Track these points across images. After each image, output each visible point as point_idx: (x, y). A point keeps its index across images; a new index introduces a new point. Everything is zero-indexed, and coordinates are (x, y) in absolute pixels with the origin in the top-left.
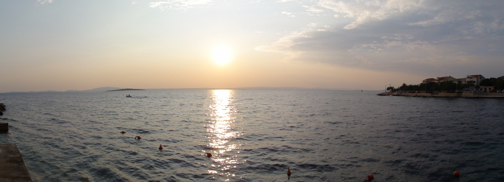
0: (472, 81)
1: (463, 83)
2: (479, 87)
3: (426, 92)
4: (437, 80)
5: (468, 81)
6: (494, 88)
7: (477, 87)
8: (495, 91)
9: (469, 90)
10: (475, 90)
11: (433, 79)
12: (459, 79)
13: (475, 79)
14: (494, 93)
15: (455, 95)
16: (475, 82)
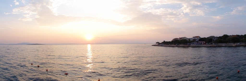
0: (195, 39)
1: (191, 40)
2: (198, 42)
3: (174, 45)
4: (179, 39)
5: (193, 39)
6: (205, 42)
7: (197, 42)
8: (205, 44)
9: (194, 43)
10: (196, 43)
11: (177, 38)
12: (189, 38)
13: (196, 38)
14: (205, 45)
15: (187, 46)
16: (196, 39)
